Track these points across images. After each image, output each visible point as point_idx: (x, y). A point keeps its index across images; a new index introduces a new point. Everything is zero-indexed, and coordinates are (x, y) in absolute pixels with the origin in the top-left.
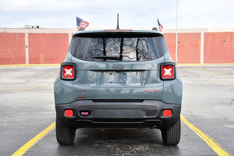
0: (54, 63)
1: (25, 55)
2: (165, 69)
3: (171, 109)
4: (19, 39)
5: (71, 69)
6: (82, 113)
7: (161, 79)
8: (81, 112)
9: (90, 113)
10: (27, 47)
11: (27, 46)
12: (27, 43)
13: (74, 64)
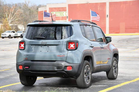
0: (135, 33)
1: (105, 24)
2: (71, 44)
3: (71, 66)
4: (101, 9)
6: (26, 67)
7: (67, 50)
9: (29, 67)
10: (107, 17)
11: (107, 15)
12: (107, 13)
13: (25, 41)
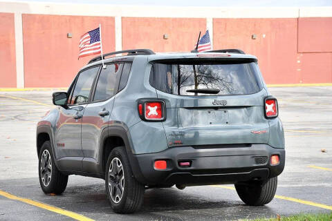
3: (278, 155)
5: (156, 107)
6: (182, 164)
7: (266, 118)
8: (180, 162)
13: (163, 100)
